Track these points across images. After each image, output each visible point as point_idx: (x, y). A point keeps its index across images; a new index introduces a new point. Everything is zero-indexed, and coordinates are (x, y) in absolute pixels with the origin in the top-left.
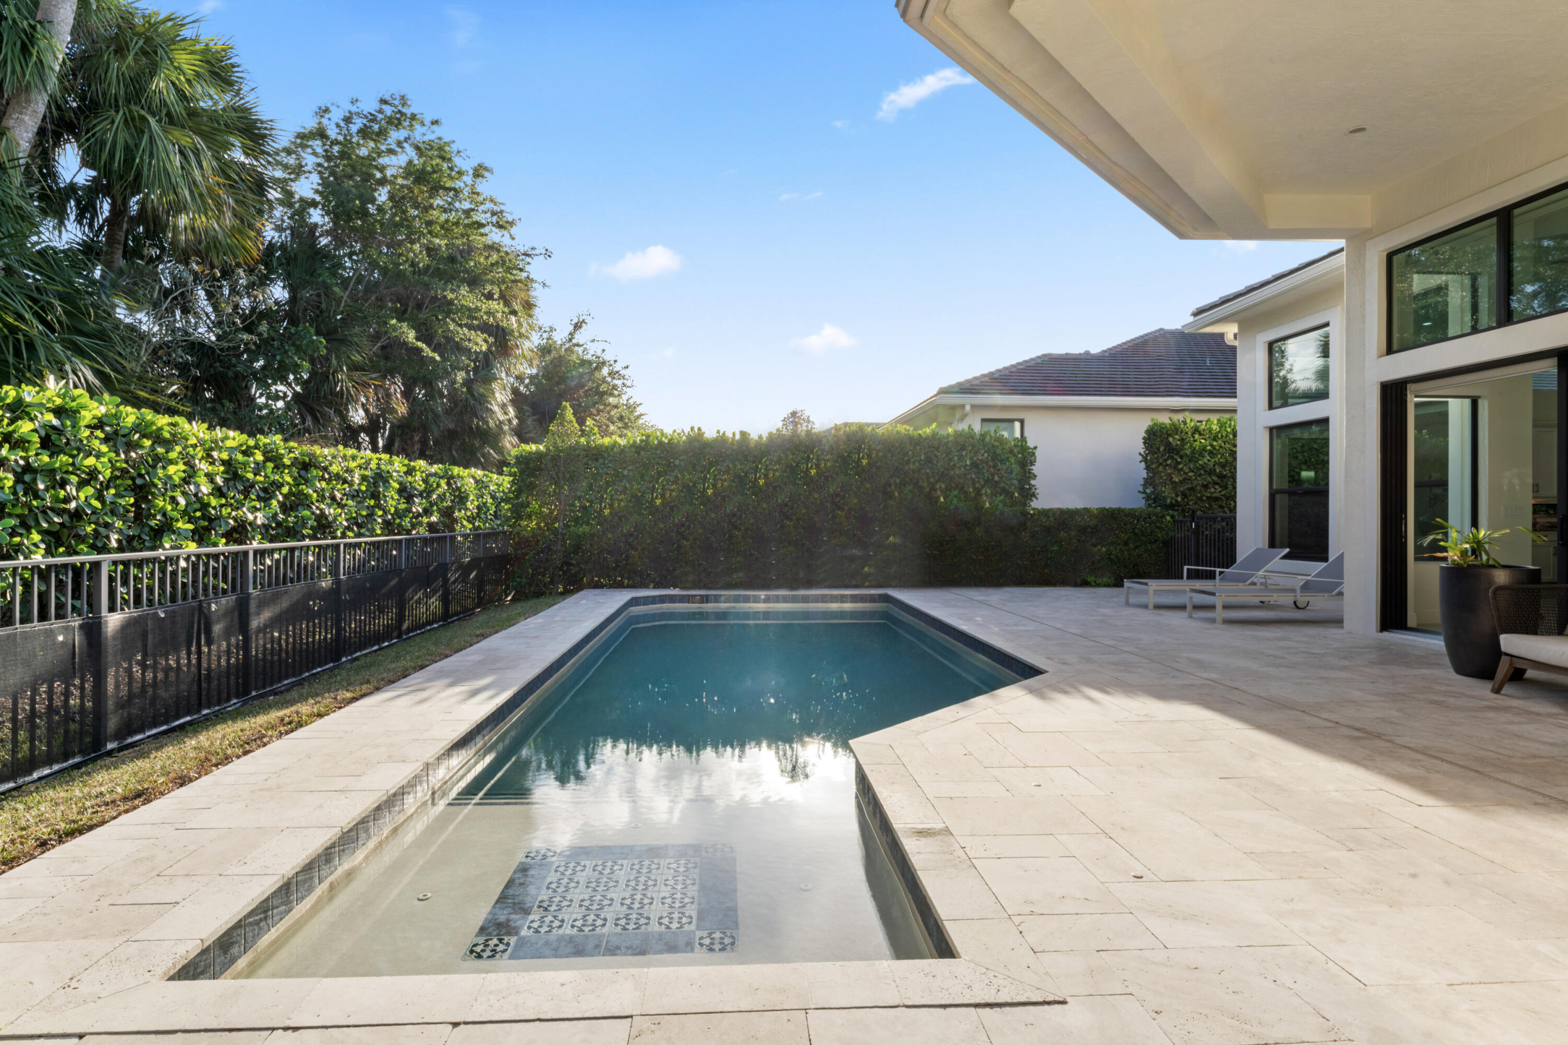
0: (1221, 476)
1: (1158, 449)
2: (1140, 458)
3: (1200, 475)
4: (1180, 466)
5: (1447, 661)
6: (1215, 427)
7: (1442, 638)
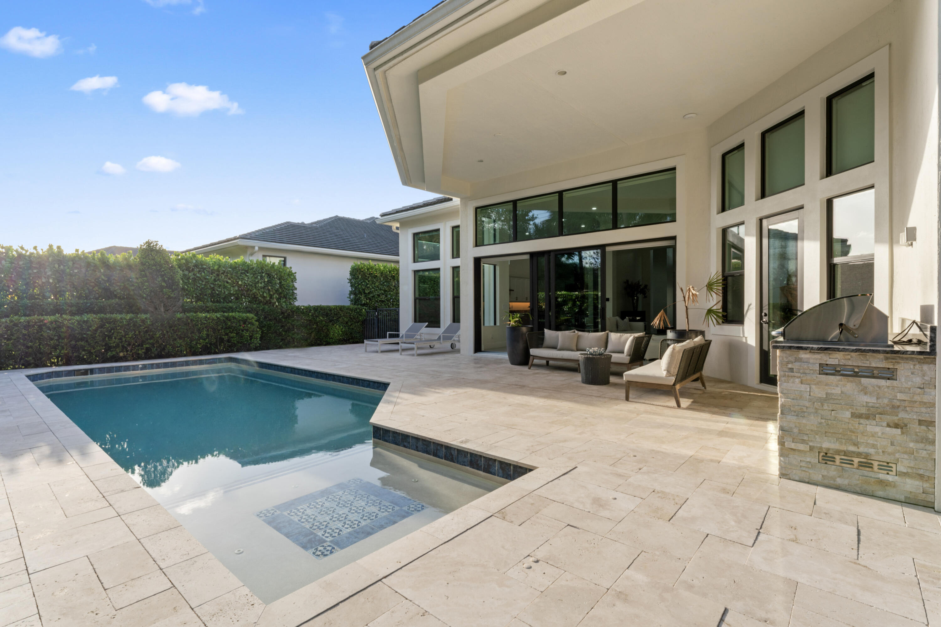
0: (385, 291)
1: (358, 277)
2: (348, 281)
3: (377, 290)
4: (368, 286)
5: (509, 362)
6: (382, 268)
7: (507, 354)
